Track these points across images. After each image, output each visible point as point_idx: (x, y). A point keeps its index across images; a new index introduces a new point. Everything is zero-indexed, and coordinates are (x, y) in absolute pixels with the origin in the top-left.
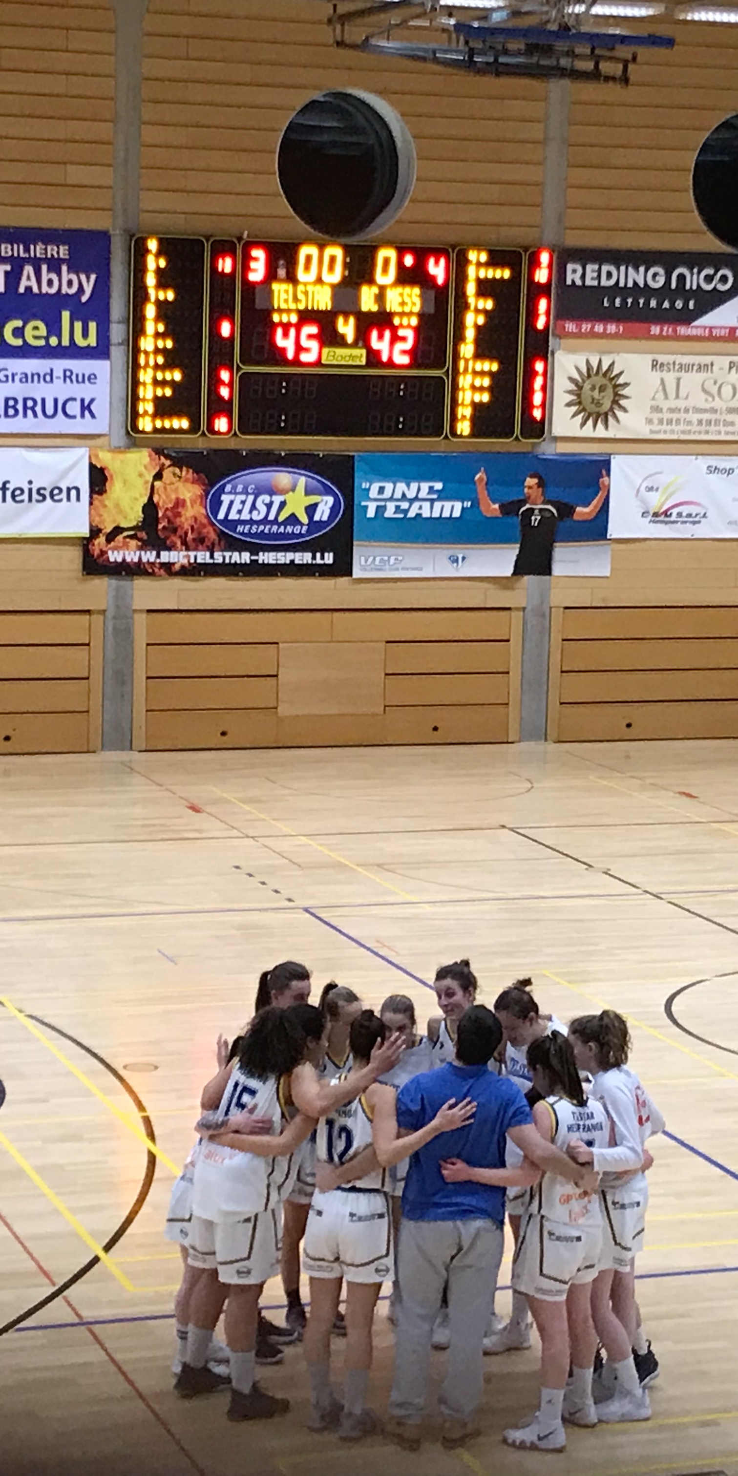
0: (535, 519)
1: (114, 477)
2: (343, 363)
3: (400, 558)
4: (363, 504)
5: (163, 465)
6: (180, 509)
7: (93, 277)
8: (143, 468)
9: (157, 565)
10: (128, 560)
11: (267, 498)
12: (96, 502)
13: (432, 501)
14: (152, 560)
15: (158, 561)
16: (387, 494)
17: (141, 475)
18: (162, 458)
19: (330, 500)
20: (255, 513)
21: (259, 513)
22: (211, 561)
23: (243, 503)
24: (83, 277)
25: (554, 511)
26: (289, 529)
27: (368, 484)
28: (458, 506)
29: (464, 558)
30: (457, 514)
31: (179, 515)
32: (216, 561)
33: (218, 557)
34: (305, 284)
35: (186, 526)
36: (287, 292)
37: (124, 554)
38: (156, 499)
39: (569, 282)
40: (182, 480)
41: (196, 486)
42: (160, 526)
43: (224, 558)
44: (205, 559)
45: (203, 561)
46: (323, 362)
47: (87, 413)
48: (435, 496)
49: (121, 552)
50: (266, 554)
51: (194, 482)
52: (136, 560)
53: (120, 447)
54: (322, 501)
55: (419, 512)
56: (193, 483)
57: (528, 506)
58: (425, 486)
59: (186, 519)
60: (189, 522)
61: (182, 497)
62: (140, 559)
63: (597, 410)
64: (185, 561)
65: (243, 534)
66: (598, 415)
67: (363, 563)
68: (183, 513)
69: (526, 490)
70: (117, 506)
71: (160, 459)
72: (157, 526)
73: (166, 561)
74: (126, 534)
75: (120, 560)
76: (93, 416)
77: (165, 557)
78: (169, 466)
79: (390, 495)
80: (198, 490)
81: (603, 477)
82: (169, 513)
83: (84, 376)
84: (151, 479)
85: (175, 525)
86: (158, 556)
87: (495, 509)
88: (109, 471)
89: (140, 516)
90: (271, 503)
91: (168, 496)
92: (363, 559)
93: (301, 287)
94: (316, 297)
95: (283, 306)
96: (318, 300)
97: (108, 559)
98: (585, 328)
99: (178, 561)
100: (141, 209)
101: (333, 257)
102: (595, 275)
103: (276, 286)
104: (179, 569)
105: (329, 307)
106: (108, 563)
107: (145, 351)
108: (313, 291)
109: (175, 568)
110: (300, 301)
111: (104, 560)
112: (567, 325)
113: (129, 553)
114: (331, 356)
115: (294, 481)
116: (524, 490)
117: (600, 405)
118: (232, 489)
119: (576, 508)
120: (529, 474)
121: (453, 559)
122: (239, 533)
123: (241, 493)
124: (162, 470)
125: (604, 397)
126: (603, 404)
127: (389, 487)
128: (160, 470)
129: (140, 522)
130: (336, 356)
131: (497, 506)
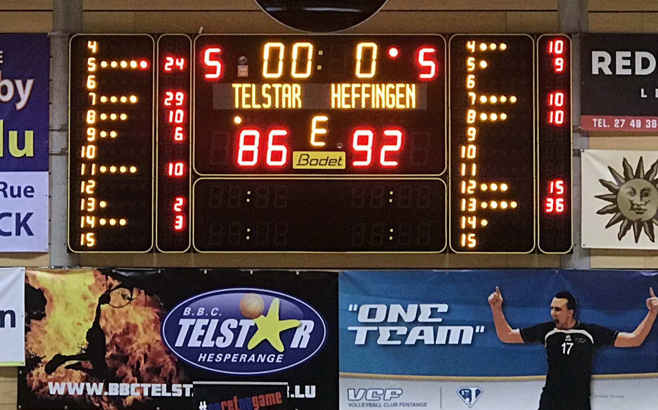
0: (567, 347)
1: (55, 299)
2: (318, 167)
3: (399, 392)
4: (350, 328)
5: (111, 285)
6: (131, 336)
7: (30, 83)
8: (87, 289)
9: (105, 399)
10: (71, 392)
11: (234, 323)
12: (34, 329)
13: (436, 326)
14: (99, 393)
15: (106, 393)
16: (380, 317)
17: (85, 298)
18: (109, 277)
19: (310, 324)
20: (220, 339)
21: (224, 340)
22: (169, 394)
23: (205, 328)
24: (19, 83)
25: (590, 337)
26: (262, 358)
27: (356, 307)
28: (469, 331)
29: (478, 392)
30: (467, 339)
31: (130, 341)
32: (174, 395)
33: (177, 390)
34: (271, 81)
35: (139, 354)
36: (249, 91)
37: (66, 386)
38: (102, 323)
39: (595, 71)
40: (133, 302)
41: (149, 309)
42: (108, 354)
43: (184, 390)
44: (161, 392)
45: (159, 394)
46: (295, 167)
47: (22, 229)
48: (440, 320)
49: (63, 384)
51: (147, 304)
52: (80, 392)
53: (60, 267)
54: (300, 325)
55: (421, 338)
56: (145, 306)
57: (556, 330)
58: (426, 309)
59: (139, 347)
60: (142, 350)
61: (132, 322)
62: (85, 391)
63: (639, 216)
64: (138, 394)
65: (206, 363)
66: (640, 225)
67: (352, 397)
68: (134, 339)
69: (553, 312)
70: (58, 331)
71: (107, 279)
72: (105, 354)
73: (116, 394)
74: (67, 363)
75: (61, 392)
76: (30, 233)
77: (114, 389)
78: (117, 287)
79: (383, 319)
80: (151, 314)
81: (650, 297)
82: (118, 340)
83: (19, 188)
84: (97, 302)
86: (106, 388)
87: (514, 335)
88: (47, 293)
89: (84, 342)
90: (240, 327)
92: (351, 392)
93: (265, 86)
94: (284, 96)
95: (245, 106)
96: (287, 99)
97: (49, 392)
98: (618, 123)
99: (130, 395)
100: (84, 8)
101: (303, 53)
102: (628, 63)
103: (236, 86)
104: (131, 404)
105: (300, 106)
106: (49, 396)
107: (85, 160)
108: (280, 89)
109: (126, 402)
110: (265, 101)
111: (44, 393)
112: (595, 120)
113: (73, 385)
114: (304, 160)
115: (265, 303)
116: (550, 312)
117: (641, 211)
118: (191, 312)
119: (618, 333)
120: (556, 293)
121: (465, 393)
122: (201, 363)
123: (203, 317)
124: (109, 291)
125: (646, 203)
126: (645, 210)
127: (381, 309)
128: (106, 292)
129: (84, 349)
130: (309, 160)
131: (518, 331)
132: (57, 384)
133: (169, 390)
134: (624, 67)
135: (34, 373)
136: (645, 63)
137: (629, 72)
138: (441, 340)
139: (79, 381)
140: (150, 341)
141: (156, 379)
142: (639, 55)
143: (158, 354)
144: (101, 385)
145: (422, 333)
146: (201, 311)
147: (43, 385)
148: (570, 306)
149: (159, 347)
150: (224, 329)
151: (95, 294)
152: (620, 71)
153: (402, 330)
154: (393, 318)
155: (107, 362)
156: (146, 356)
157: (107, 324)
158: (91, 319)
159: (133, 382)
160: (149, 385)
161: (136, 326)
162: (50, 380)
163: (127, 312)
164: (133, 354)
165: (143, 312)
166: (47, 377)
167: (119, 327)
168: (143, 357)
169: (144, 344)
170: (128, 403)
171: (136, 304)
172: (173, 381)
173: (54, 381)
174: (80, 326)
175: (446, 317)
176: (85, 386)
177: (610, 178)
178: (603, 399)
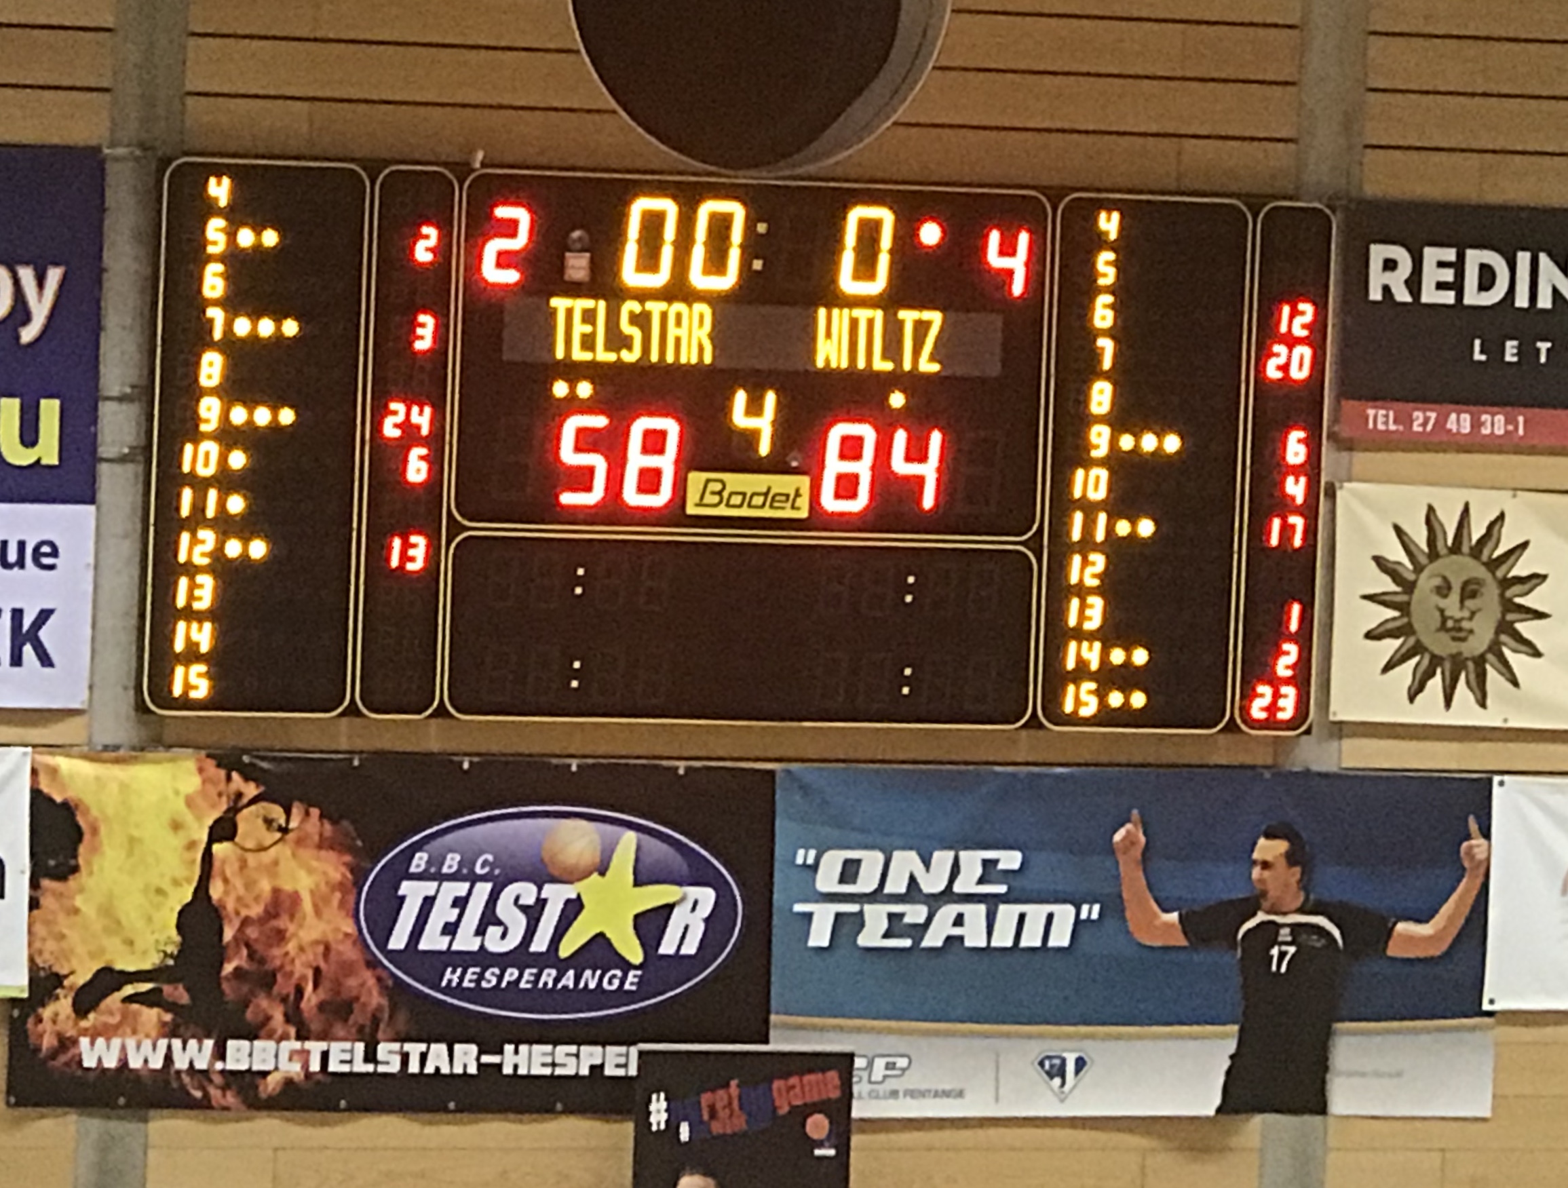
0: (1282, 955)
1: (103, 830)
2: (745, 512)
4: (799, 908)
5: (239, 795)
6: (283, 922)
7: (54, 275)
8: (180, 804)
9: (218, 1079)
10: (135, 1063)
11: (528, 893)
12: (47, 901)
13: (993, 902)
14: (201, 1065)
15: (219, 1066)
16: (866, 882)
17: (176, 826)
18: (235, 775)
19: (707, 897)
20: (493, 931)
21: (504, 936)
22: (370, 1068)
23: (461, 903)
24: (27, 275)
25: (1336, 933)
26: (590, 979)
27: (812, 854)
28: (1065, 915)
29: (1080, 1064)
30: (1061, 938)
31: (280, 936)
32: (381, 1069)
33: (389, 1056)
34: (643, 296)
35: (301, 969)
36: (589, 316)
37: (123, 1048)
38: (216, 890)
39: (1376, 295)
40: (290, 836)
41: (331, 855)
42: (228, 968)
43: (405, 1058)
44: (350, 1062)
45: (345, 1068)
46: (691, 510)
47: (28, 649)
48: (1002, 889)
49: (116, 1042)
50: (523, 1048)
51: (323, 844)
52: (157, 1063)
53: (116, 748)
54: (683, 899)
55: (957, 931)
56: (320, 847)
57: (1261, 917)
58: (972, 861)
59: (301, 949)
60: (309, 956)
61: (288, 887)
62: (168, 1058)
63: (1454, 647)
64: (294, 1069)
65: (458, 991)
66: (1457, 664)
68: (291, 928)
69: (1256, 872)
70: (107, 911)
71: (229, 778)
72: (219, 967)
73: (243, 1067)
74: (129, 990)
75: (111, 1063)
76: (45, 660)
77: (239, 1055)
78: (254, 801)
79: (874, 885)
80: (333, 867)
81: (1468, 837)
82: (252, 933)
83: (22, 545)
84: (204, 836)
85: (269, 967)
86: (220, 1053)
87: (1168, 926)
88: (87, 811)
89: (171, 937)
90: (541, 903)
91: (249, 885)
93: (630, 306)
94: (672, 332)
95: (579, 355)
96: (678, 341)
97: (80, 1062)
98: (1421, 420)
99: (276, 1069)
100: (189, 87)
101: (721, 226)
102: (1448, 275)
103: (559, 304)
104: (278, 1090)
105: (708, 359)
106: (79, 1073)
107: (193, 480)
108: (664, 316)
109: (266, 1086)
110: (627, 343)
111: (67, 1064)
112: (1371, 412)
113: (138, 1047)
114: (713, 493)
115: (603, 844)
116: (1250, 874)
117: (1462, 635)
118: (429, 863)
119: (1395, 924)
120: (1263, 827)
121: (1052, 1066)
122: (448, 990)
123: (454, 877)
124: (234, 810)
125: (1473, 614)
126: (1471, 631)
127: (872, 861)
128: (228, 811)
129: (171, 956)
130: (725, 494)
131: (1174, 917)
132: (100, 1041)
133: (370, 1057)
134: (1441, 286)
135: (47, 1013)
136: (1487, 278)
137: (1449, 297)
138: (1002, 938)
139: (154, 1034)
140: (331, 938)
141: (339, 1030)
142: (1475, 258)
143: (348, 968)
144: (209, 1044)
145: (959, 921)
146: (452, 863)
147: (66, 1043)
148: (1291, 858)
149: (350, 952)
150: (505, 908)
151: (199, 818)
152: (1429, 295)
153: (915, 914)
154: (897, 885)
155: (225, 986)
156: (317, 972)
157: (226, 893)
158: (189, 881)
159: (285, 1037)
160: (323, 1045)
161: (295, 898)
162: (84, 1032)
163: (276, 863)
164: (288, 968)
165: (315, 864)
166: (76, 1024)
167: (257, 899)
168: (310, 974)
169: (316, 943)
170: (270, 1088)
171: (299, 842)
172: (380, 1035)
173: (94, 1035)
174: (160, 898)
175: (1018, 883)
176: (169, 1047)
177: (1397, 554)
178: (1356, 1081)
